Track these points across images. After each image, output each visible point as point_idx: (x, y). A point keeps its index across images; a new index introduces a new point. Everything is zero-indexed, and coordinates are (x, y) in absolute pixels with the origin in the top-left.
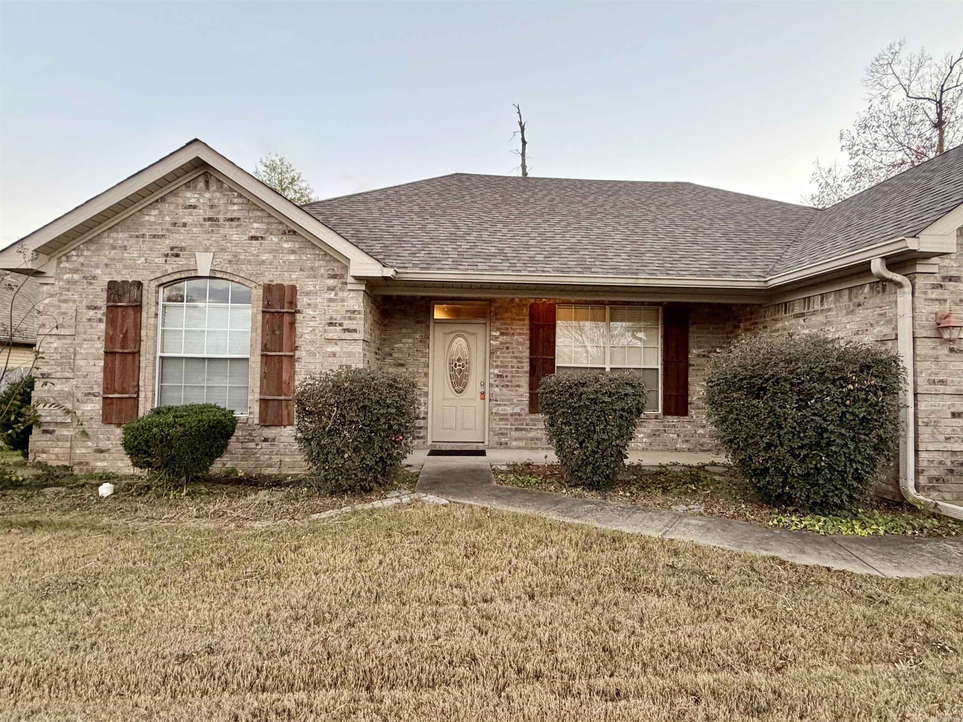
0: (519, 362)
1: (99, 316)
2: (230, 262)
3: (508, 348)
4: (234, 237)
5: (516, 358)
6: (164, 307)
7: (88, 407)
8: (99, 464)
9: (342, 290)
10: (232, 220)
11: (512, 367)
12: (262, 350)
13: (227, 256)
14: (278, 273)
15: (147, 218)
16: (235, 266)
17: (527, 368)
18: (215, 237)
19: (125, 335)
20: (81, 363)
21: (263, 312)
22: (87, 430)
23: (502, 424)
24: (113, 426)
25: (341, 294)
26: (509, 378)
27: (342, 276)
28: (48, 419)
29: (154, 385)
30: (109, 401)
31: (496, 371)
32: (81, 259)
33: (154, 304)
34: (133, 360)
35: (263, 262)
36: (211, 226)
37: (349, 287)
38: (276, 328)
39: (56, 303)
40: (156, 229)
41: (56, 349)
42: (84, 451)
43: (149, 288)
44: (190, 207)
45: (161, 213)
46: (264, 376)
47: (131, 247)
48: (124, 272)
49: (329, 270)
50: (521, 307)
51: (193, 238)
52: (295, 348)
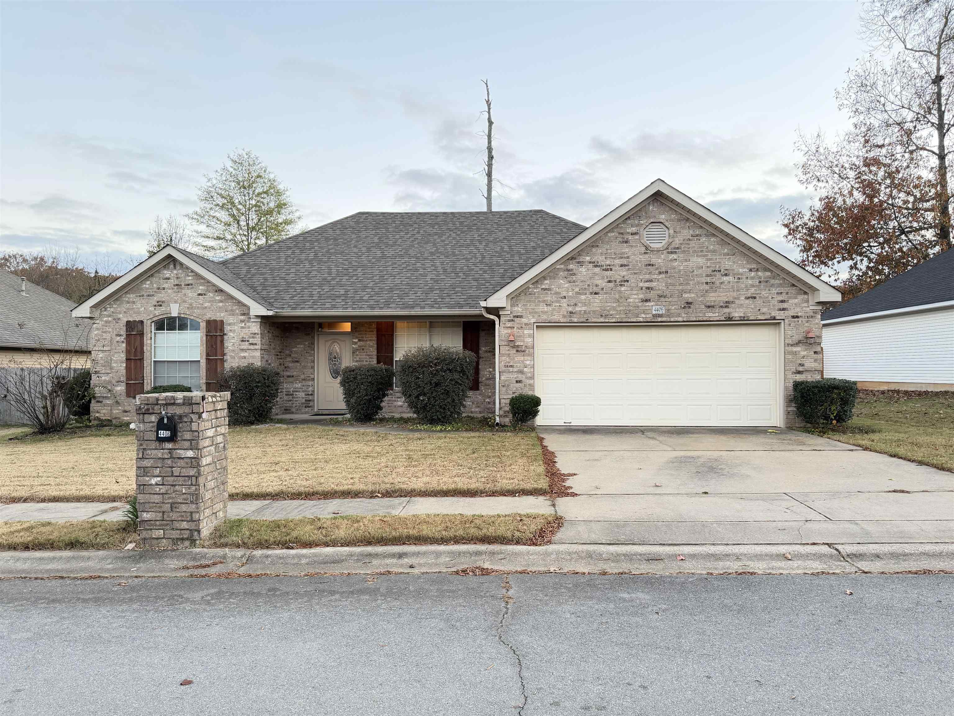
0: (370, 358)
1: (122, 340)
2: (188, 308)
3: (363, 349)
4: (190, 294)
5: (369, 355)
6: (155, 333)
7: (119, 388)
9: (248, 322)
10: (188, 285)
11: (366, 361)
12: (206, 356)
14: (214, 313)
15: (144, 286)
16: (191, 311)
17: (375, 362)
18: (179, 295)
19: (136, 349)
20: (114, 365)
21: (206, 335)
22: (119, 401)
24: (131, 398)
25: (248, 324)
27: (247, 315)
28: (99, 395)
29: (151, 376)
30: (129, 385)
32: (112, 310)
33: (149, 332)
34: (141, 364)
35: (206, 307)
36: (177, 289)
37: (252, 320)
38: (214, 344)
39: (100, 333)
40: (149, 291)
41: (101, 358)
42: (117, 412)
43: (147, 323)
44: (166, 278)
45: (151, 282)
46: (208, 370)
47: (137, 302)
48: (134, 315)
49: (239, 311)
50: (370, 323)
51: (168, 296)
52: (224, 354)
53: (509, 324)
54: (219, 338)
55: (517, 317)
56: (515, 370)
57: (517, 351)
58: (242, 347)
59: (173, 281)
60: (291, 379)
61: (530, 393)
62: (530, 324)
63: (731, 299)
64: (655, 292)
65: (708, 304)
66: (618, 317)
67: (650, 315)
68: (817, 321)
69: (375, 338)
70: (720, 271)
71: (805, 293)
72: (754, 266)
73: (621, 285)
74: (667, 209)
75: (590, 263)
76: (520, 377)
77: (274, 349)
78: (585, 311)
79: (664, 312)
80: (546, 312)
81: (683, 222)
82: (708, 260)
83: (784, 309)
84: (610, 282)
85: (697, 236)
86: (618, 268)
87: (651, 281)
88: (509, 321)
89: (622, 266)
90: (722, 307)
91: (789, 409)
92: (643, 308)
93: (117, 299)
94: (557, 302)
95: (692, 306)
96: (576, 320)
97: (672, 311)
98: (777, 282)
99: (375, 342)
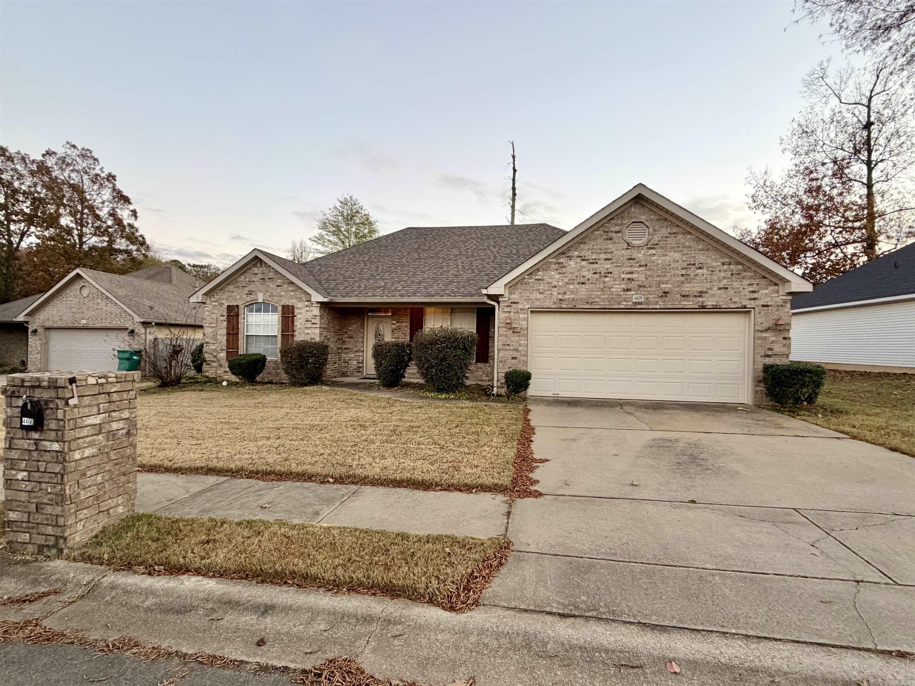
1: (225, 319)
2: (270, 296)
3: (400, 329)
4: (271, 286)
5: (404, 334)
6: (247, 315)
7: (222, 355)
8: (223, 375)
9: (311, 307)
10: (270, 279)
12: (282, 332)
14: (287, 300)
15: (239, 279)
16: (272, 298)
18: (264, 286)
19: (233, 326)
21: (282, 317)
22: (221, 364)
27: (310, 302)
28: (208, 359)
29: (244, 346)
30: (228, 352)
32: (218, 297)
33: (243, 313)
34: (236, 337)
35: (282, 296)
36: (263, 281)
37: (314, 306)
38: (287, 323)
39: (210, 314)
40: (243, 283)
42: (220, 371)
43: (241, 307)
44: (255, 274)
45: (245, 277)
46: (282, 342)
47: (235, 291)
48: (233, 301)
49: (305, 299)
50: (406, 309)
51: (257, 287)
52: (294, 331)
53: (507, 309)
54: (290, 319)
55: (514, 303)
56: (511, 348)
57: (513, 332)
58: (307, 326)
59: (260, 276)
60: (347, 351)
61: (524, 368)
62: (525, 309)
63: (705, 290)
64: (635, 283)
65: (683, 293)
66: (602, 304)
67: (631, 303)
68: (786, 310)
69: (408, 321)
70: (694, 264)
71: (776, 284)
72: (727, 260)
73: (605, 276)
74: (647, 210)
75: (578, 257)
76: (515, 354)
77: (333, 327)
78: (573, 299)
79: (643, 300)
80: (539, 299)
81: (662, 221)
82: (683, 254)
83: (755, 299)
84: (595, 273)
85: (674, 233)
86: (602, 261)
87: (632, 273)
88: (507, 306)
89: (606, 259)
90: (695, 296)
91: (758, 389)
92: (625, 296)
93: (221, 289)
94: (548, 290)
95: (668, 295)
96: (564, 306)
97: (650, 300)
98: (749, 274)
99: (409, 324)
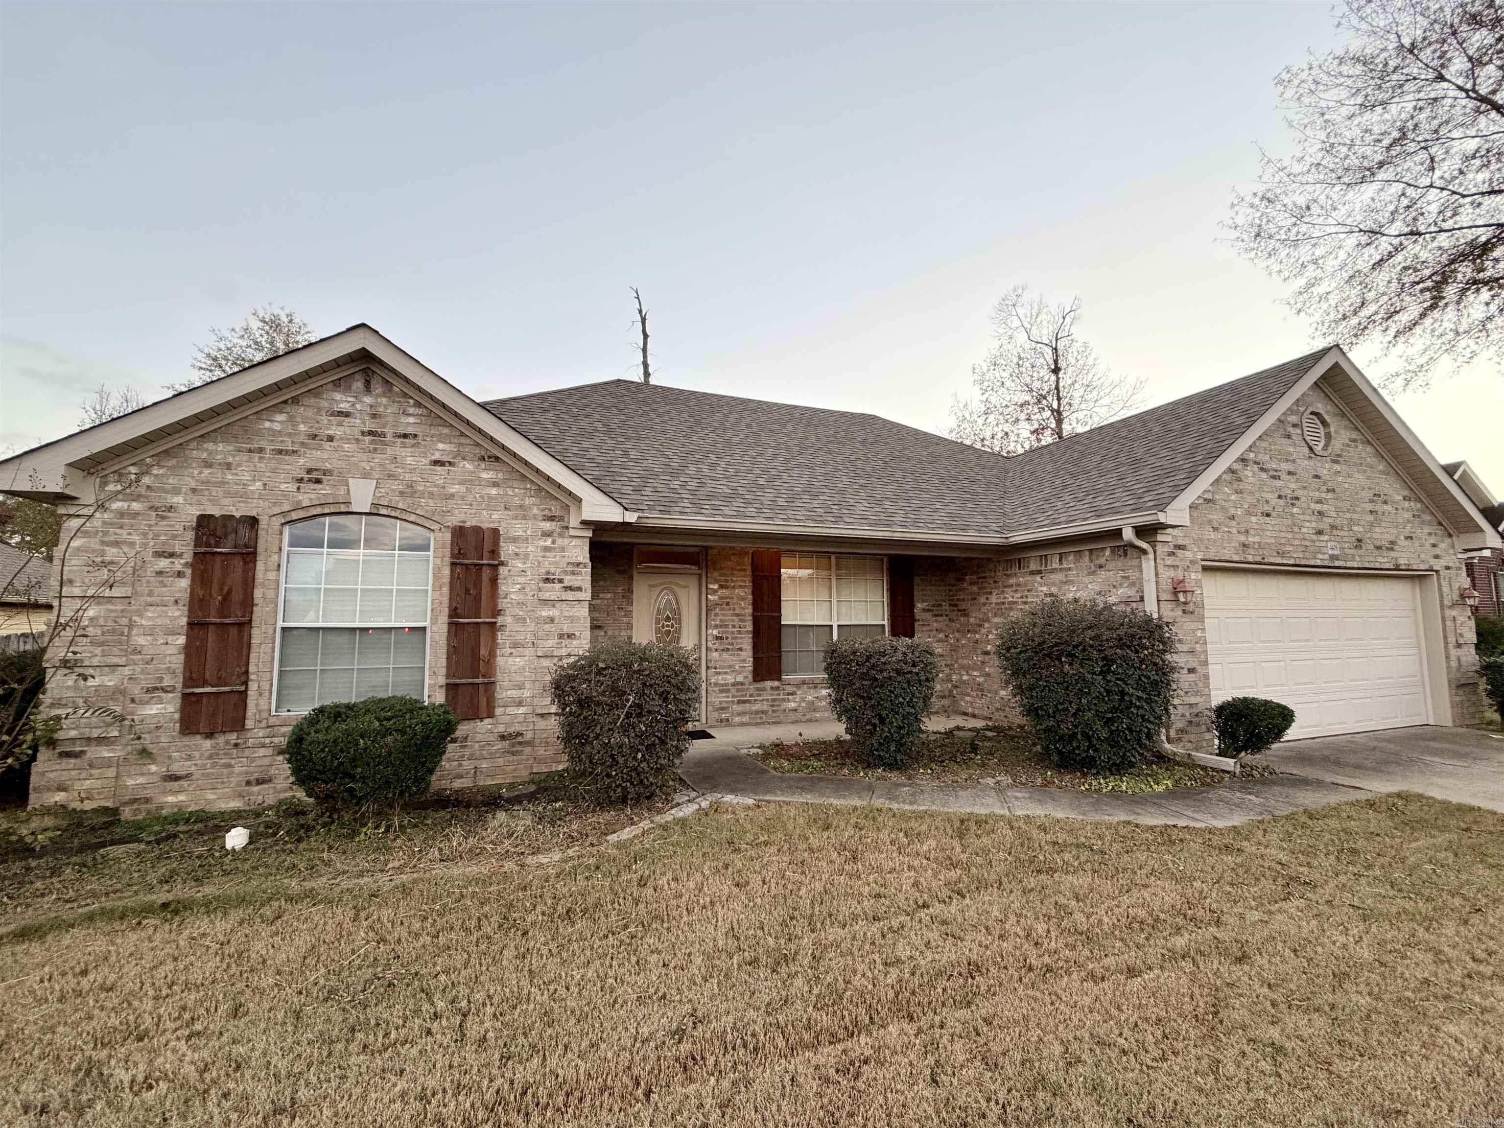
0: (741, 620)
1: (178, 567)
3: (728, 604)
4: (409, 460)
5: (738, 615)
8: (171, 799)
9: (561, 535)
11: (734, 626)
12: (450, 616)
13: (396, 486)
14: (473, 511)
15: (267, 424)
16: (409, 501)
17: (750, 628)
18: (378, 458)
20: (141, 641)
21: (453, 564)
22: (150, 747)
23: (723, 697)
24: (198, 737)
25: (560, 541)
26: (730, 640)
27: (561, 519)
28: (74, 734)
29: (271, 671)
30: (193, 699)
31: (715, 632)
32: (146, 480)
33: (275, 549)
34: (240, 635)
35: (452, 496)
37: (572, 532)
38: (471, 587)
40: (282, 441)
41: (91, 619)
43: (268, 527)
44: (340, 413)
47: (239, 465)
49: (544, 510)
50: (742, 553)
51: (344, 458)
52: (497, 613)
54: (486, 573)
55: (1179, 547)
56: (1185, 648)
58: (546, 595)
59: (360, 423)
62: (1195, 562)
63: (1394, 538)
64: (1326, 520)
65: (1376, 544)
67: (1326, 557)
69: (749, 584)
73: (1292, 505)
75: (1256, 463)
78: (1259, 544)
79: (1339, 551)
80: (1215, 541)
82: (1369, 478)
83: (1437, 557)
84: (1280, 497)
85: (1354, 440)
86: (1284, 476)
87: (1321, 502)
88: (1170, 554)
89: (1289, 473)
90: (1388, 549)
92: (1319, 544)
94: (1225, 524)
95: (1362, 545)
96: (1250, 558)
99: (749, 590)
